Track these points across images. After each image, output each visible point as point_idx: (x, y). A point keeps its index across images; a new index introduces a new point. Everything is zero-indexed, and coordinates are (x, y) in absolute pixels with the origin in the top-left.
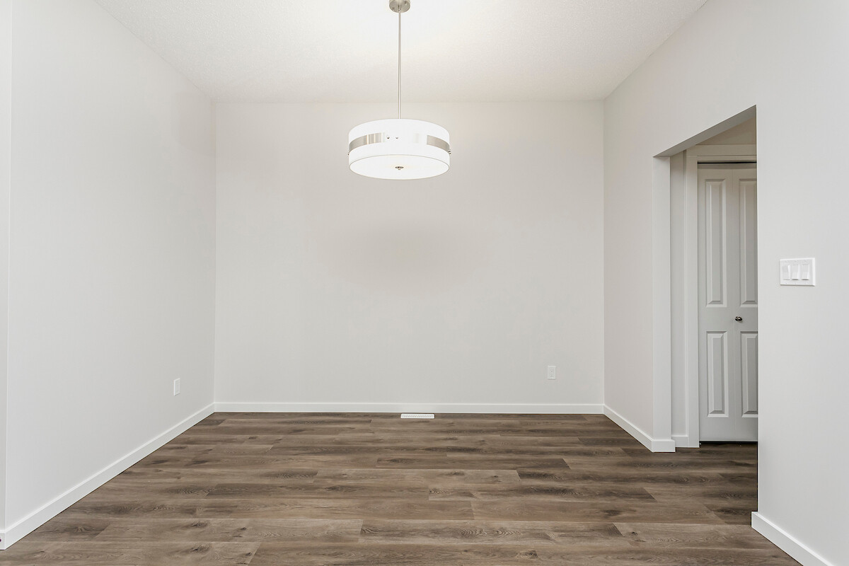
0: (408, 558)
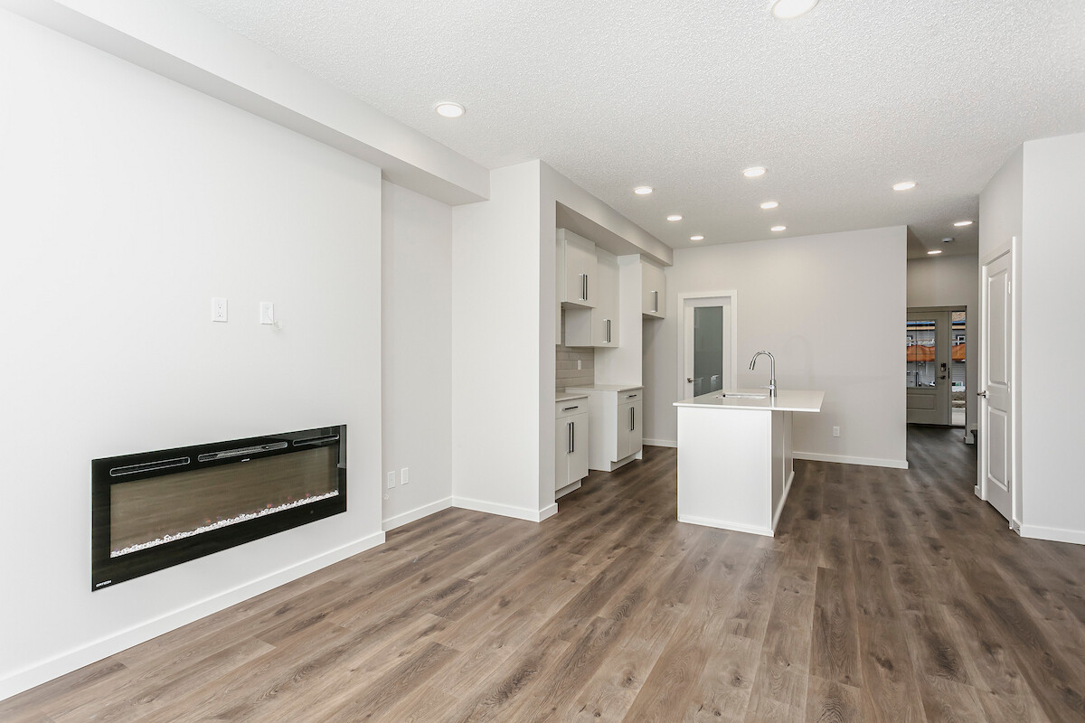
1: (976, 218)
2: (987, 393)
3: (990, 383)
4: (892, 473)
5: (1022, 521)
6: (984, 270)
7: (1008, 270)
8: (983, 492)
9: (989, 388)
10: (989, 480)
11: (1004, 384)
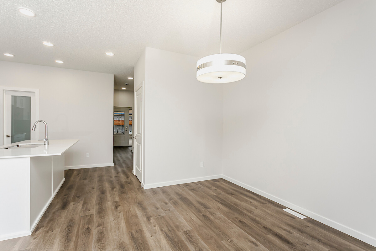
0: (179, 248)
1: (133, 76)
2: (136, 137)
3: (137, 134)
4: (107, 169)
5: (144, 183)
6: (135, 93)
7: (141, 93)
8: (134, 172)
9: (136, 135)
10: (136, 168)
11: (140, 134)
